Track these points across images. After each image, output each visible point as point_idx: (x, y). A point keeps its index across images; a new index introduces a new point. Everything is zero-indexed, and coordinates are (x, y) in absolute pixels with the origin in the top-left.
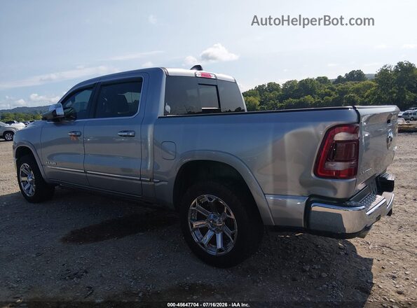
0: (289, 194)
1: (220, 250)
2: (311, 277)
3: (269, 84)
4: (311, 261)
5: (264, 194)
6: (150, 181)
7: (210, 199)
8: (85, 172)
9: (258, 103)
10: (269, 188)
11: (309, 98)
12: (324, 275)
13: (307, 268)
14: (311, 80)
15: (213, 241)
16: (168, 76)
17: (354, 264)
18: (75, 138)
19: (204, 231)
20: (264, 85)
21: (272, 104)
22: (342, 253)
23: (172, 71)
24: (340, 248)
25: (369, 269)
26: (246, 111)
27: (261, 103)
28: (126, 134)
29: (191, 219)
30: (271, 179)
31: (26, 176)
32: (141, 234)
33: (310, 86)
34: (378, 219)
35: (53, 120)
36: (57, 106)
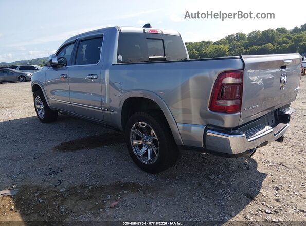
0: (193, 123)
1: (150, 161)
2: (213, 184)
3: (237, 34)
4: (219, 172)
5: (176, 123)
6: (108, 111)
7: (143, 125)
8: (71, 103)
9: (227, 50)
10: (180, 118)
11: (269, 46)
12: (224, 183)
13: (213, 177)
14: (272, 30)
15: (146, 154)
16: (121, 33)
17: (250, 177)
18: (64, 79)
19: (141, 147)
20: (233, 35)
21: (239, 51)
22: (244, 168)
23: (125, 29)
24: (245, 164)
25: (261, 181)
26: (189, 59)
27: (230, 50)
28: (91, 77)
29: (133, 138)
30: (180, 112)
31: (39, 105)
32: (105, 147)
33: (271, 35)
34: (265, 144)
35: (52, 66)
36: (53, 56)
